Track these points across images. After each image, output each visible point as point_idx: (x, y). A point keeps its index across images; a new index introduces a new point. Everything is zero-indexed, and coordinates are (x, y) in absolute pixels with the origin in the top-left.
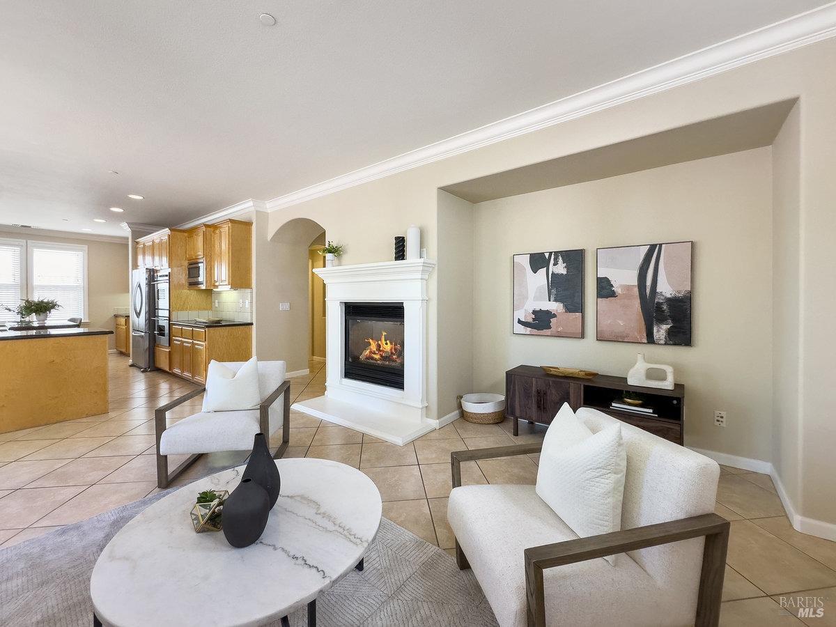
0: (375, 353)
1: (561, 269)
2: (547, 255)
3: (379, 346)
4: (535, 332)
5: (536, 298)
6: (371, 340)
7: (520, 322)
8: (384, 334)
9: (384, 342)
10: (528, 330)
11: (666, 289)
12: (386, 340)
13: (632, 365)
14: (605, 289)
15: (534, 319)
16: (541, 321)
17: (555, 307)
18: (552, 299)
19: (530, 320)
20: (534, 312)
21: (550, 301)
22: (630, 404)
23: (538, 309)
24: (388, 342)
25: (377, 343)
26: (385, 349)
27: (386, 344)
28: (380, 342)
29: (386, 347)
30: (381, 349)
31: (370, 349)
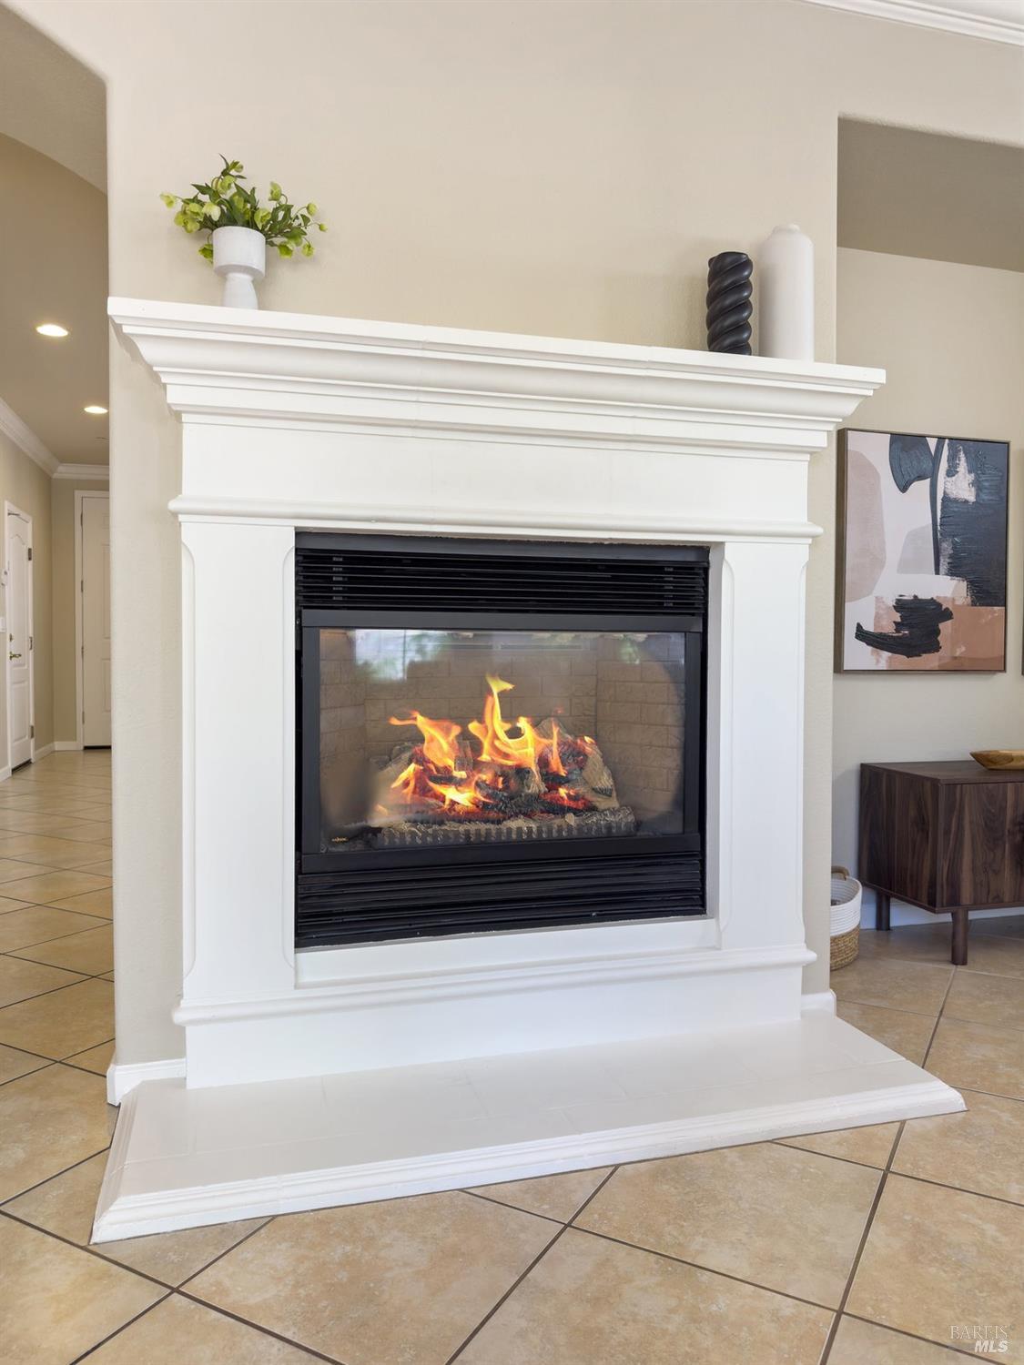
0: (447, 779)
1: (963, 486)
2: (932, 443)
3: (469, 747)
4: (901, 661)
5: (905, 566)
6: (421, 721)
7: (862, 634)
8: (498, 686)
9: (500, 726)
10: (884, 659)
12: (508, 716)
15: (900, 626)
16: (915, 631)
17: (949, 589)
18: (943, 568)
19: (889, 628)
20: (900, 605)
21: (937, 572)
23: (908, 596)
24: (523, 723)
25: (456, 730)
26: (506, 756)
27: (515, 733)
28: (473, 727)
29: (512, 746)
30: (485, 757)
31: (421, 760)
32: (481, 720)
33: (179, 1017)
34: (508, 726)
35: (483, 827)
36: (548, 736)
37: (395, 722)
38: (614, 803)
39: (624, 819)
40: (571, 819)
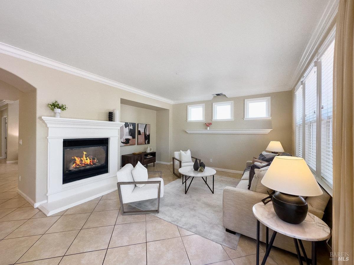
0: (79, 165)
1: (131, 127)
2: (129, 123)
3: (81, 161)
4: (126, 145)
5: (126, 135)
6: (76, 158)
7: (122, 142)
8: (85, 153)
10: (124, 145)
11: (147, 133)
13: (147, 148)
14: (139, 133)
15: (126, 141)
16: (127, 142)
17: (130, 137)
18: (130, 135)
20: (126, 139)
22: (149, 156)
25: (80, 159)
26: (86, 162)
27: (87, 159)
28: (82, 158)
29: (86, 161)
30: (83, 163)
31: (76, 163)
32: (83, 158)
33: (47, 195)
34: (86, 158)
35: (84, 168)
36: (91, 160)
37: (73, 158)
38: (98, 163)
39: (100, 164)
40: (94, 166)
